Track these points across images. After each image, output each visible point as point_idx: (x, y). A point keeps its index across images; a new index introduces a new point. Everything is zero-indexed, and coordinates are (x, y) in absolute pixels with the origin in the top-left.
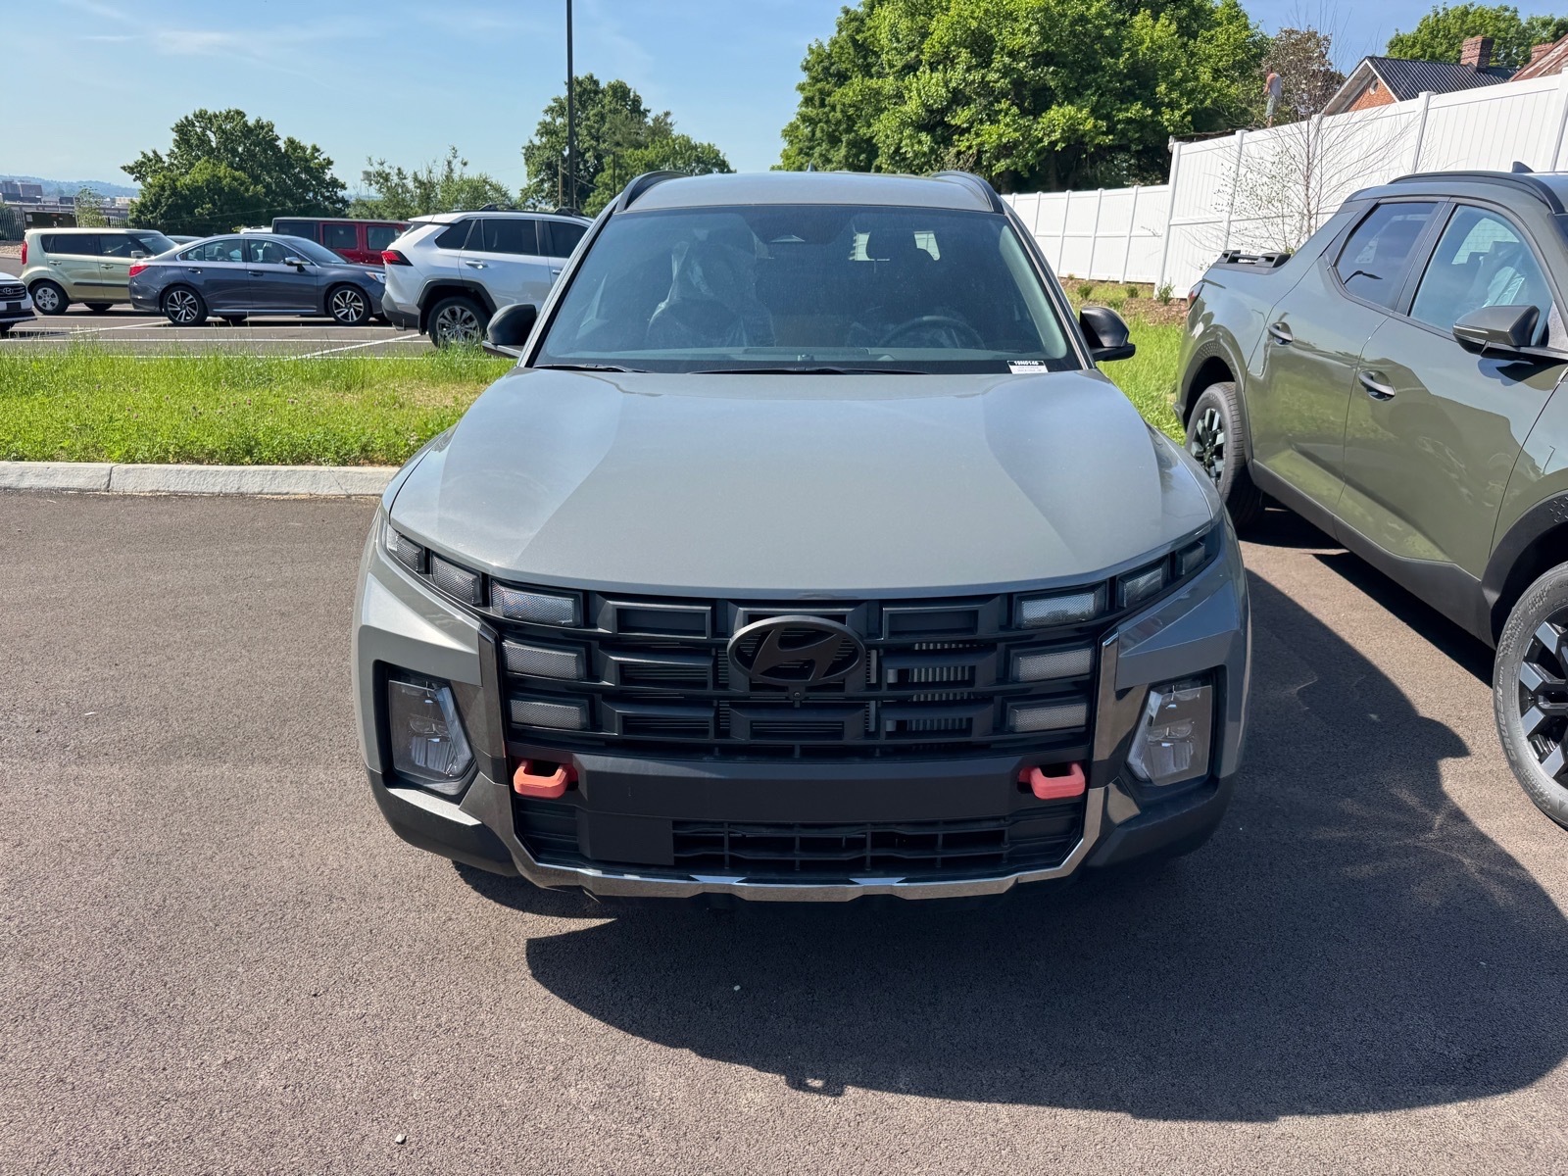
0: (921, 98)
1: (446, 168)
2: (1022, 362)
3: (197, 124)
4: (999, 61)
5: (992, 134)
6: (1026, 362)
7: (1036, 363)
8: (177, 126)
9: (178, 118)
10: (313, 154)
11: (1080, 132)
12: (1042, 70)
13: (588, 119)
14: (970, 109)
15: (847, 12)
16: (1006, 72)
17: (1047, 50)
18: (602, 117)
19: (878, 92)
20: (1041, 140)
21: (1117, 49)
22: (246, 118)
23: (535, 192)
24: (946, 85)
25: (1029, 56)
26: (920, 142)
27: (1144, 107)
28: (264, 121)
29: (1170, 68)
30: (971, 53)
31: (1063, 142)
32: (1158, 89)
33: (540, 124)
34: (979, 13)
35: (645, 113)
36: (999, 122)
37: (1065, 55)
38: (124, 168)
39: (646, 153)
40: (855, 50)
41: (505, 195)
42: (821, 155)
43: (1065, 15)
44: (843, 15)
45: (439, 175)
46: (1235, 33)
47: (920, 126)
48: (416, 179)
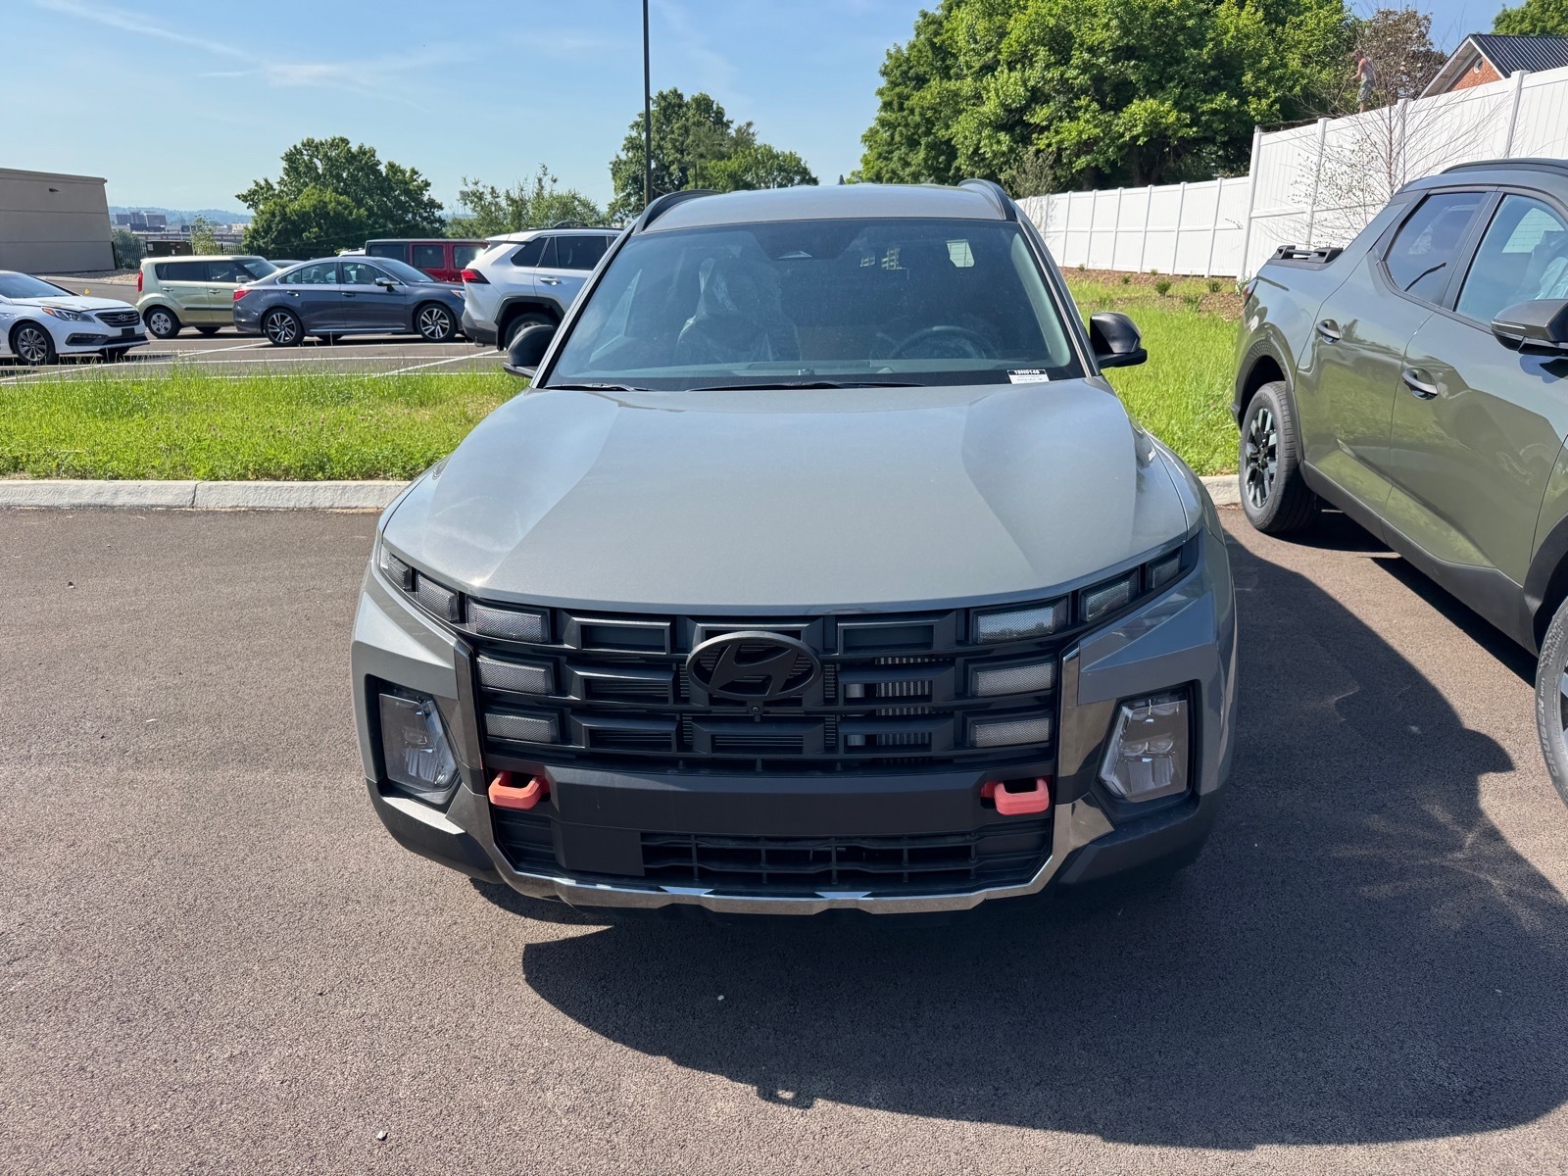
0: (999, 98)
1: (537, 185)
2: (1022, 372)
3: (305, 152)
4: (1078, 57)
5: (1071, 132)
6: (1027, 371)
7: (1037, 371)
8: (287, 155)
9: (287, 148)
10: (412, 176)
11: (1162, 126)
12: (1123, 64)
13: (673, 132)
14: (1049, 107)
15: (925, 15)
16: (1085, 68)
17: (1127, 44)
18: (686, 130)
19: (956, 94)
20: (1122, 135)
21: (1200, 40)
22: (350, 145)
23: (622, 206)
24: (1025, 83)
25: (1108, 51)
26: (999, 142)
27: (1229, 97)
28: (367, 147)
29: (1257, 55)
30: (1049, 50)
31: (1146, 137)
32: (1244, 78)
33: (626, 139)
34: (1057, 10)
35: (727, 125)
36: (1078, 118)
37: (1146, 48)
38: (238, 197)
39: (729, 164)
40: (934, 53)
41: (593, 210)
42: (900, 159)
43: (1146, 8)
44: (921, 19)
45: (530, 192)
46: (1326, 18)
47: (999, 126)
48: (508, 197)
